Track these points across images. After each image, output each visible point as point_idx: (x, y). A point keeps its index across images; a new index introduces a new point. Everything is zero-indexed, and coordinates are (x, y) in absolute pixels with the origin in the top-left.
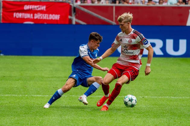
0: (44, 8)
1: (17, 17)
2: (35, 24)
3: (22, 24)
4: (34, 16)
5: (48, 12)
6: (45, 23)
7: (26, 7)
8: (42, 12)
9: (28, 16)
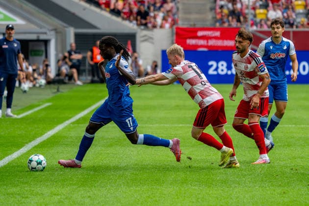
0: (218, 34)
1: (191, 44)
2: (209, 51)
3: (196, 51)
4: (207, 42)
5: (222, 37)
6: (220, 50)
7: (200, 34)
8: (216, 38)
9: (202, 42)
